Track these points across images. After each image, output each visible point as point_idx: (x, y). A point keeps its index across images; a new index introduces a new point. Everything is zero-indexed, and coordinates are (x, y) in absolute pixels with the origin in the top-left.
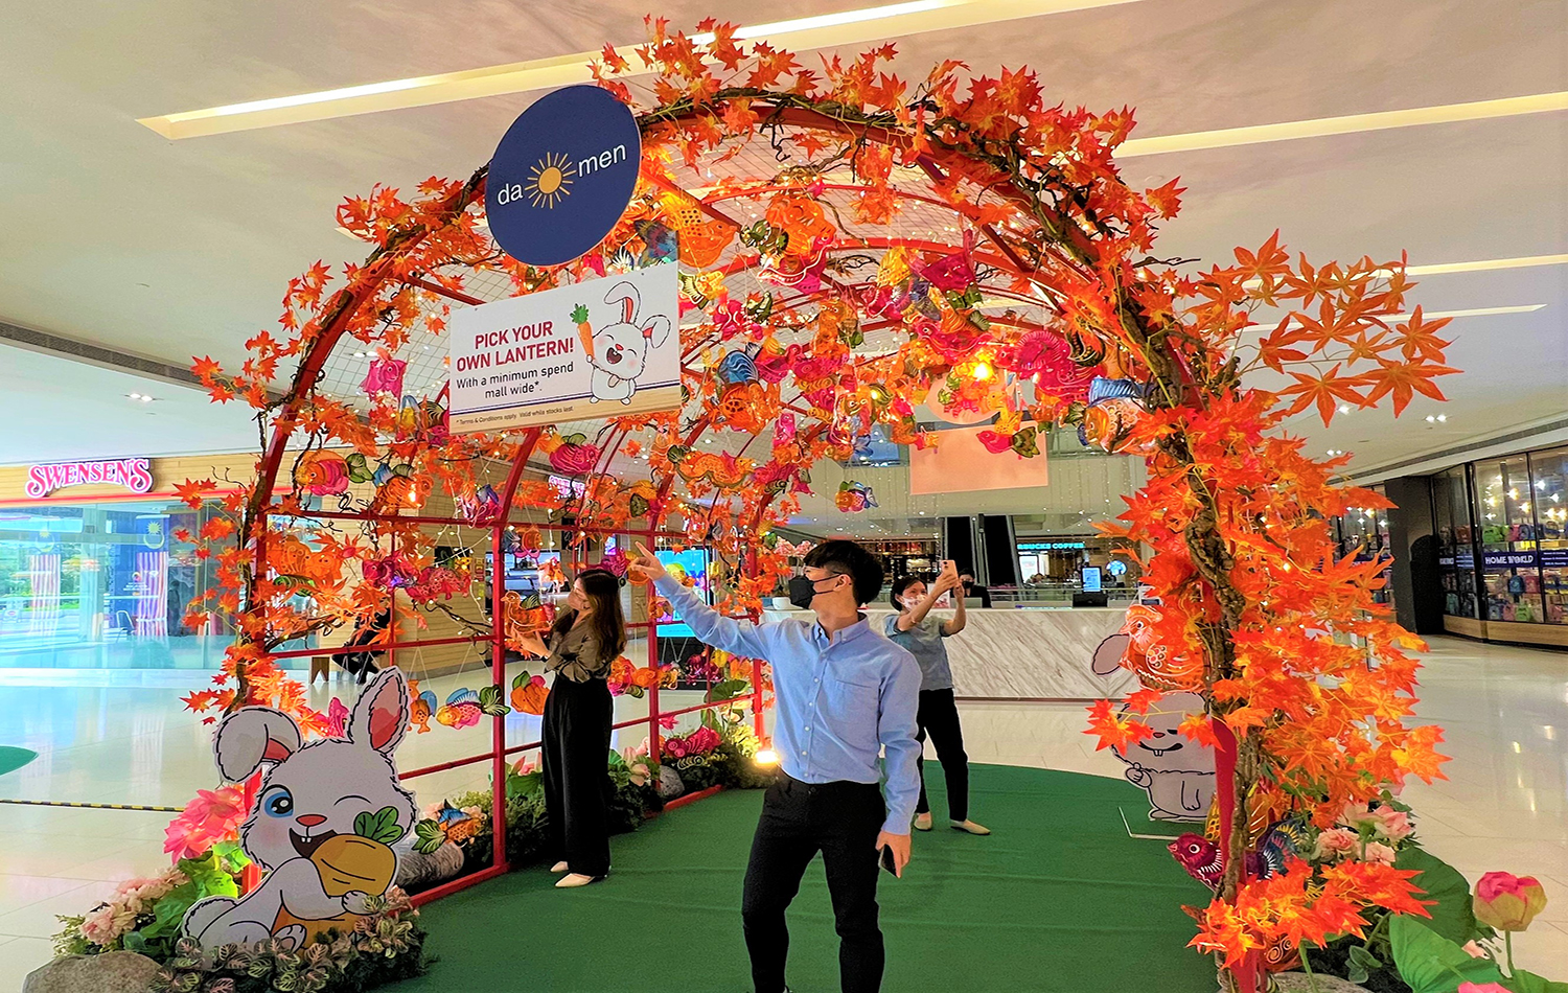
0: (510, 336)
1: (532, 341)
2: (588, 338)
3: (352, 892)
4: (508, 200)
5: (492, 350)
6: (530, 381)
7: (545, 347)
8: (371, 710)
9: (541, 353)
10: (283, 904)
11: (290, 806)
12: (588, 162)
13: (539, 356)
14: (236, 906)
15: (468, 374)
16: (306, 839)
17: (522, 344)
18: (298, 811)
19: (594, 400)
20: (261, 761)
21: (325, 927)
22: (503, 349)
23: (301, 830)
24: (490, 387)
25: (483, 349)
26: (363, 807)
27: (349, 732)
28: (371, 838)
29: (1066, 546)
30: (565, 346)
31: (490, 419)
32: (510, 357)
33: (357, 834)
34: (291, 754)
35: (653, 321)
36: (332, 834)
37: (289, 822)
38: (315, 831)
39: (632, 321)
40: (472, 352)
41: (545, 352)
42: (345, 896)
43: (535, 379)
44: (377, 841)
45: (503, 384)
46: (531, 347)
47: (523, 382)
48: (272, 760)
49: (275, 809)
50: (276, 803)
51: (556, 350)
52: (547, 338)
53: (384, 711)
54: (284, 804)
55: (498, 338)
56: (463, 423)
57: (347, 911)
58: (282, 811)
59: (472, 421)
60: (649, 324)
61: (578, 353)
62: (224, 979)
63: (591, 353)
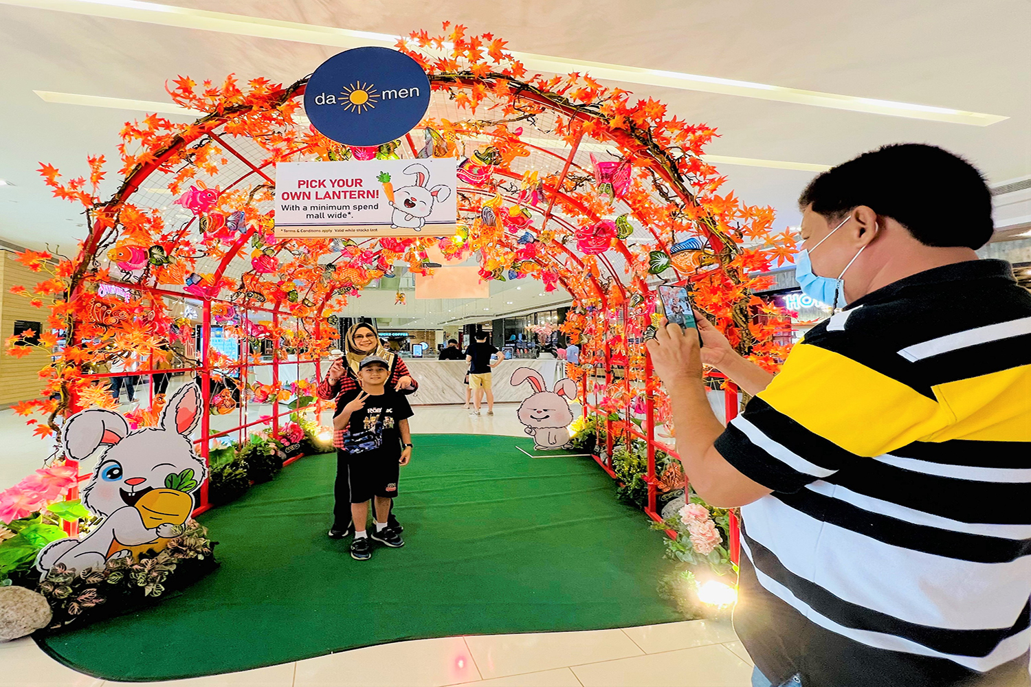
0: (327, 183)
1: (345, 188)
2: (391, 192)
3: (163, 524)
4: (323, 103)
5: (313, 191)
6: (344, 211)
7: (357, 193)
8: (177, 409)
9: (353, 196)
10: (115, 538)
11: (121, 473)
12: (390, 93)
13: (351, 198)
14: (80, 543)
15: (290, 202)
16: (132, 493)
17: (337, 189)
18: (125, 476)
19: (393, 226)
20: (99, 445)
21: (145, 549)
22: (322, 192)
23: (128, 489)
24: (309, 212)
25: (304, 188)
26: (170, 470)
27: (162, 424)
28: (176, 489)
29: (399, 334)
30: (374, 194)
31: (309, 231)
32: (327, 195)
33: (167, 488)
34: (121, 439)
35: (440, 187)
36: (150, 489)
37: (119, 484)
38: (138, 488)
39: (423, 186)
40: (294, 189)
41: (357, 196)
42: (158, 527)
43: (348, 211)
44: (180, 490)
45: (323, 211)
46: (345, 192)
47: (338, 212)
48: (106, 444)
49: (109, 476)
50: (110, 472)
51: (365, 195)
52: (359, 188)
53: (185, 409)
54: (116, 472)
55: (317, 184)
56: (287, 231)
57: (160, 536)
58: (114, 477)
59: (295, 231)
60: (437, 189)
61: (383, 199)
62: (88, 590)
63: (392, 201)
